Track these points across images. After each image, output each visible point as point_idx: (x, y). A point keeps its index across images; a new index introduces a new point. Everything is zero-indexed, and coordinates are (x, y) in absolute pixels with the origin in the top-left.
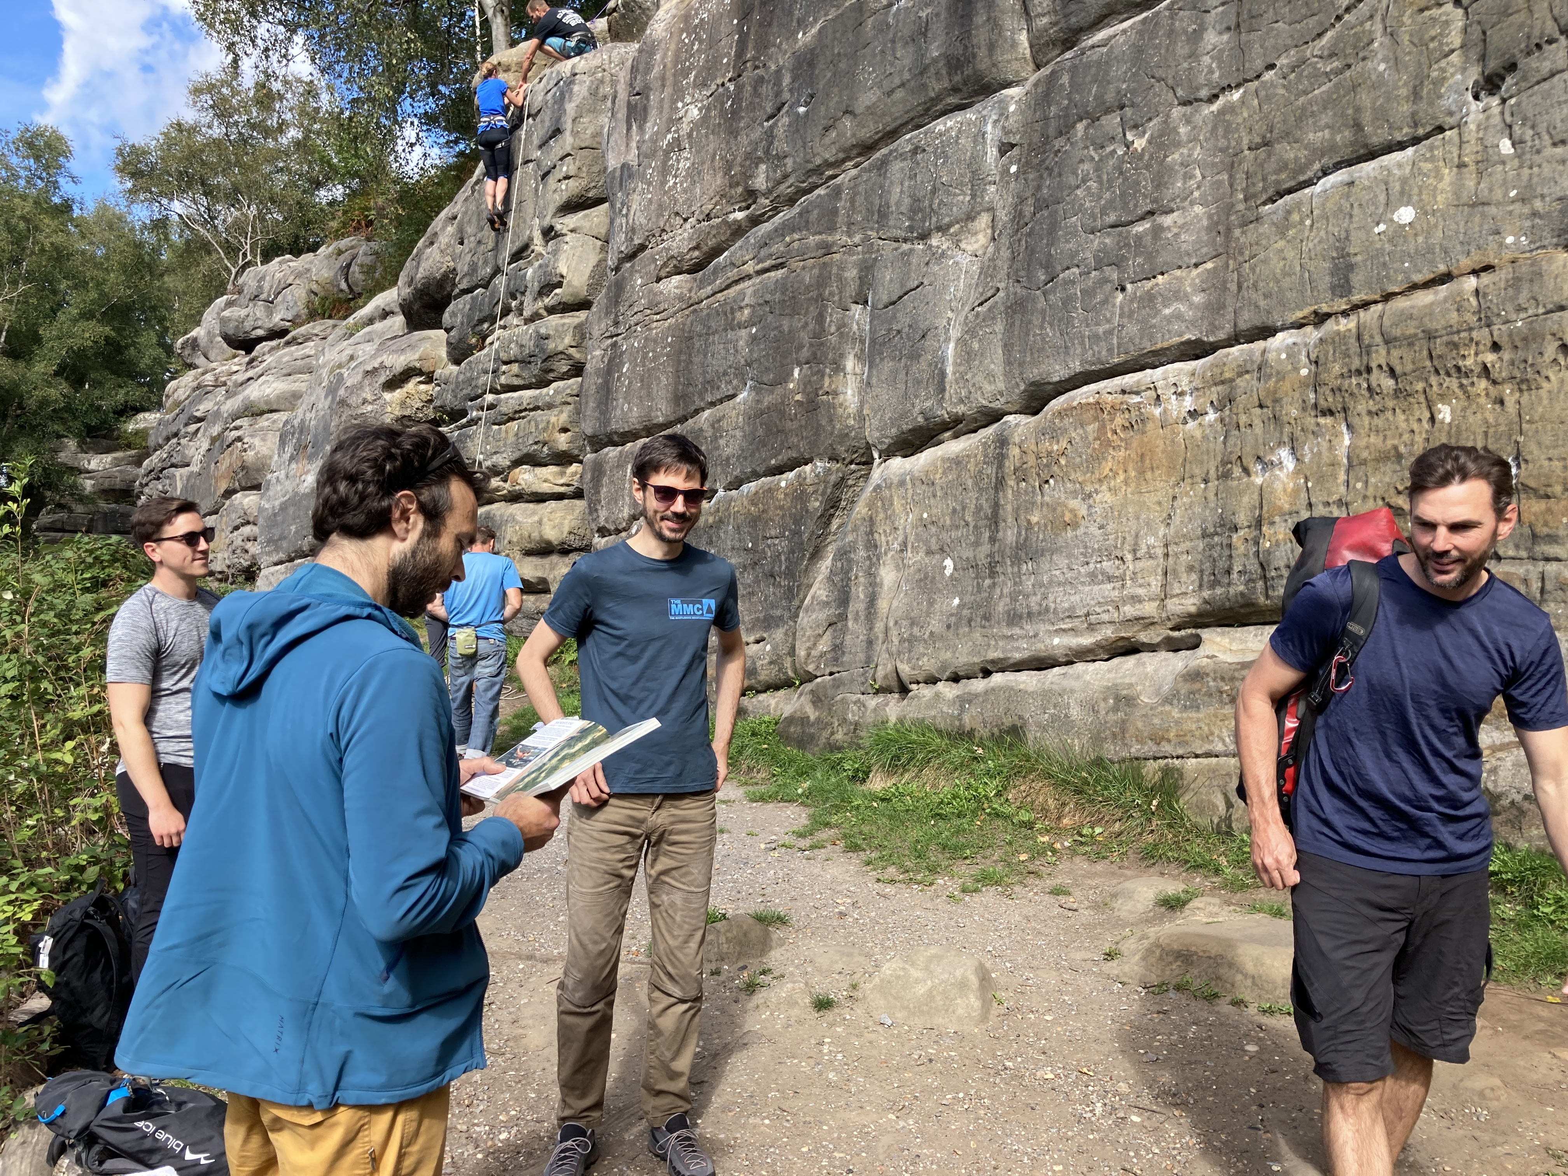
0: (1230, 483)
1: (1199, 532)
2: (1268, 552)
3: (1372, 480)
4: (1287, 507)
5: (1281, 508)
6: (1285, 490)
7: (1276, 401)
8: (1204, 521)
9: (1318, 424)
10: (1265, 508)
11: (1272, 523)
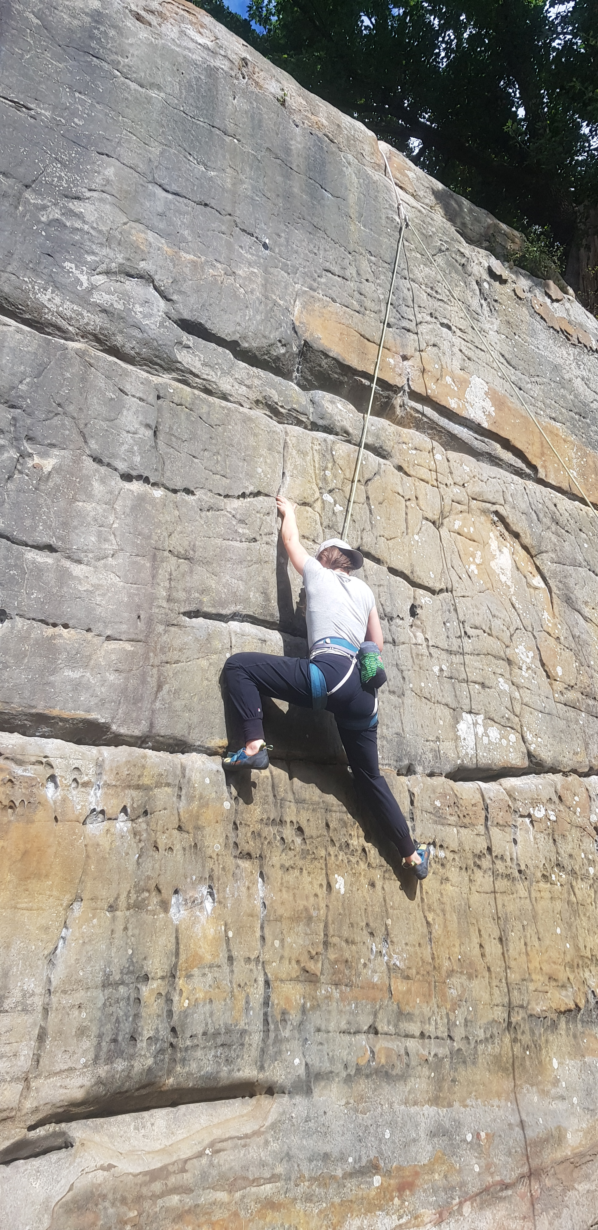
0: (144, 916)
1: (99, 978)
2: (185, 1014)
3: (289, 940)
4: (208, 958)
5: (201, 958)
6: (205, 937)
7: (198, 828)
8: (109, 963)
9: (238, 866)
10: (183, 957)
11: (189, 976)
